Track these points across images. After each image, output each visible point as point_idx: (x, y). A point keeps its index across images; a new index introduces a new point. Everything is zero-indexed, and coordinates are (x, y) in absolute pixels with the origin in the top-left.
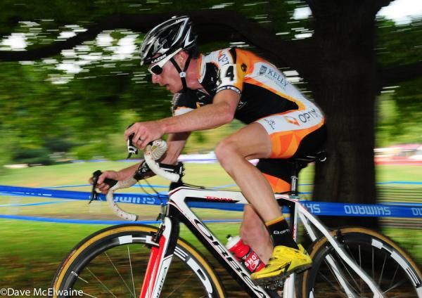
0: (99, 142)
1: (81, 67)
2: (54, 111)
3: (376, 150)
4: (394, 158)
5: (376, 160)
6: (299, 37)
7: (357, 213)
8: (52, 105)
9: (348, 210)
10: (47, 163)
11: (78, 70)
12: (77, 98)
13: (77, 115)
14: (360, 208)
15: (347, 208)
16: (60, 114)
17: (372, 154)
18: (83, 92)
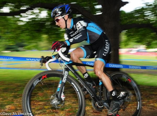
0: (35, 44)
1: (29, 19)
2: (20, 34)
3: (119, 50)
4: (126, 52)
5: (119, 53)
6: (97, 14)
7: (113, 67)
8: (18, 32)
9: (110, 66)
10: (18, 51)
11: (28, 20)
12: (27, 29)
13: (27, 35)
14: (114, 65)
15: (110, 65)
16: (21, 35)
17: (118, 51)
18: (29, 28)
